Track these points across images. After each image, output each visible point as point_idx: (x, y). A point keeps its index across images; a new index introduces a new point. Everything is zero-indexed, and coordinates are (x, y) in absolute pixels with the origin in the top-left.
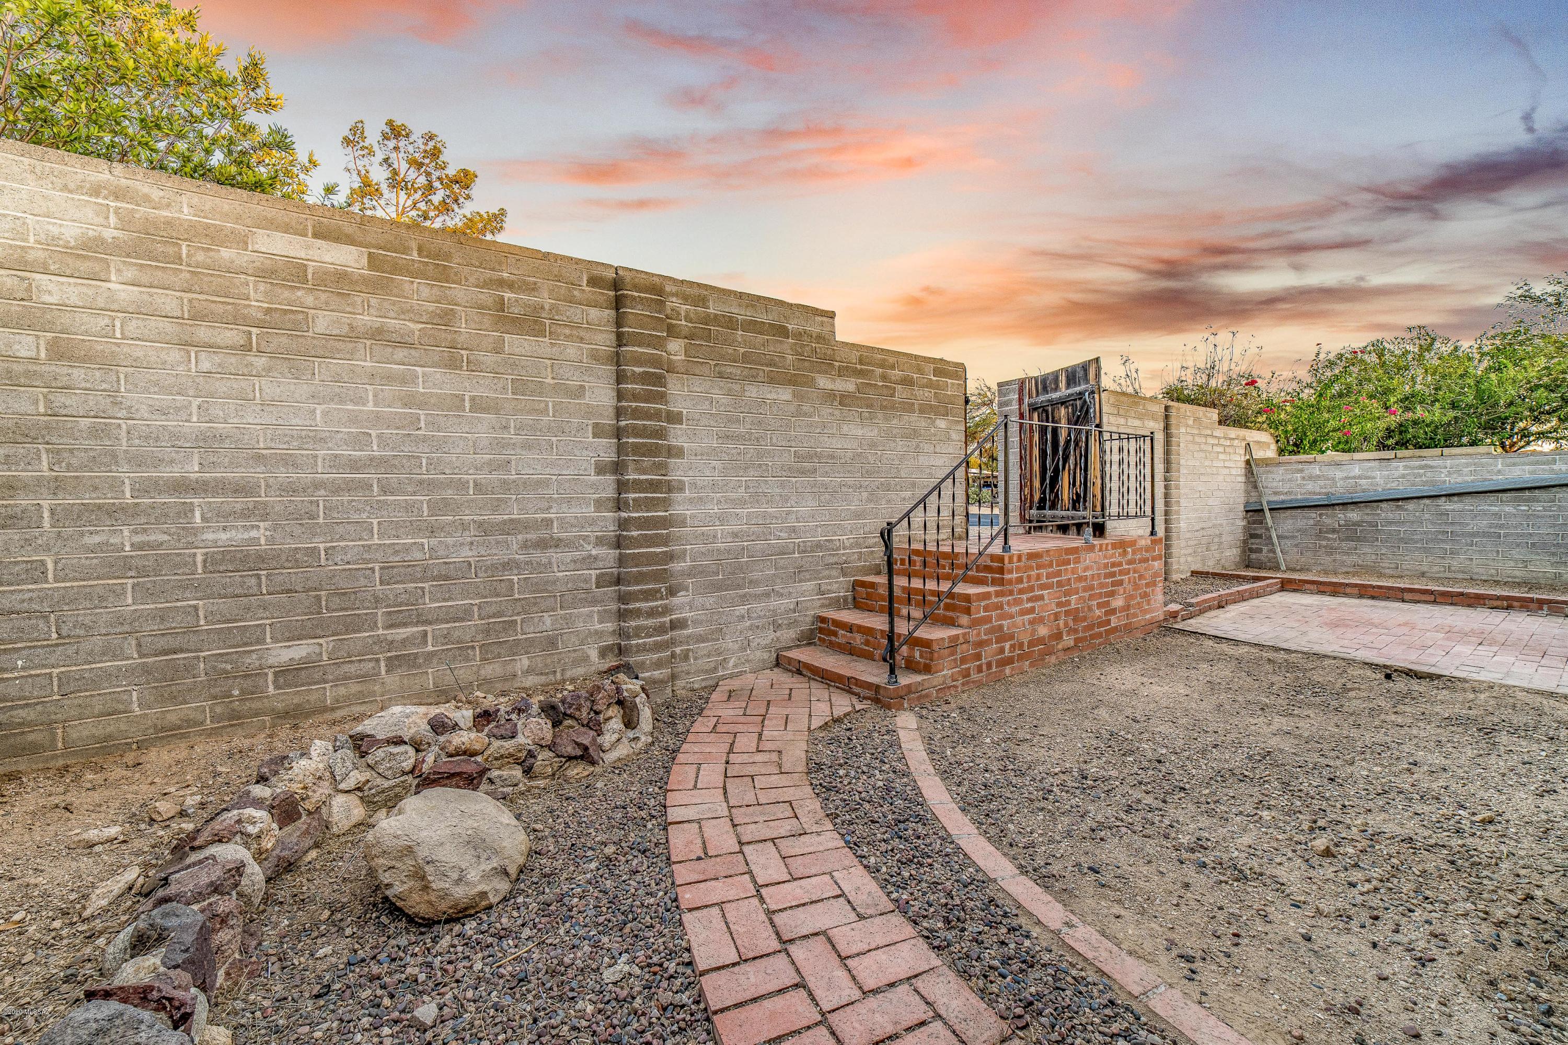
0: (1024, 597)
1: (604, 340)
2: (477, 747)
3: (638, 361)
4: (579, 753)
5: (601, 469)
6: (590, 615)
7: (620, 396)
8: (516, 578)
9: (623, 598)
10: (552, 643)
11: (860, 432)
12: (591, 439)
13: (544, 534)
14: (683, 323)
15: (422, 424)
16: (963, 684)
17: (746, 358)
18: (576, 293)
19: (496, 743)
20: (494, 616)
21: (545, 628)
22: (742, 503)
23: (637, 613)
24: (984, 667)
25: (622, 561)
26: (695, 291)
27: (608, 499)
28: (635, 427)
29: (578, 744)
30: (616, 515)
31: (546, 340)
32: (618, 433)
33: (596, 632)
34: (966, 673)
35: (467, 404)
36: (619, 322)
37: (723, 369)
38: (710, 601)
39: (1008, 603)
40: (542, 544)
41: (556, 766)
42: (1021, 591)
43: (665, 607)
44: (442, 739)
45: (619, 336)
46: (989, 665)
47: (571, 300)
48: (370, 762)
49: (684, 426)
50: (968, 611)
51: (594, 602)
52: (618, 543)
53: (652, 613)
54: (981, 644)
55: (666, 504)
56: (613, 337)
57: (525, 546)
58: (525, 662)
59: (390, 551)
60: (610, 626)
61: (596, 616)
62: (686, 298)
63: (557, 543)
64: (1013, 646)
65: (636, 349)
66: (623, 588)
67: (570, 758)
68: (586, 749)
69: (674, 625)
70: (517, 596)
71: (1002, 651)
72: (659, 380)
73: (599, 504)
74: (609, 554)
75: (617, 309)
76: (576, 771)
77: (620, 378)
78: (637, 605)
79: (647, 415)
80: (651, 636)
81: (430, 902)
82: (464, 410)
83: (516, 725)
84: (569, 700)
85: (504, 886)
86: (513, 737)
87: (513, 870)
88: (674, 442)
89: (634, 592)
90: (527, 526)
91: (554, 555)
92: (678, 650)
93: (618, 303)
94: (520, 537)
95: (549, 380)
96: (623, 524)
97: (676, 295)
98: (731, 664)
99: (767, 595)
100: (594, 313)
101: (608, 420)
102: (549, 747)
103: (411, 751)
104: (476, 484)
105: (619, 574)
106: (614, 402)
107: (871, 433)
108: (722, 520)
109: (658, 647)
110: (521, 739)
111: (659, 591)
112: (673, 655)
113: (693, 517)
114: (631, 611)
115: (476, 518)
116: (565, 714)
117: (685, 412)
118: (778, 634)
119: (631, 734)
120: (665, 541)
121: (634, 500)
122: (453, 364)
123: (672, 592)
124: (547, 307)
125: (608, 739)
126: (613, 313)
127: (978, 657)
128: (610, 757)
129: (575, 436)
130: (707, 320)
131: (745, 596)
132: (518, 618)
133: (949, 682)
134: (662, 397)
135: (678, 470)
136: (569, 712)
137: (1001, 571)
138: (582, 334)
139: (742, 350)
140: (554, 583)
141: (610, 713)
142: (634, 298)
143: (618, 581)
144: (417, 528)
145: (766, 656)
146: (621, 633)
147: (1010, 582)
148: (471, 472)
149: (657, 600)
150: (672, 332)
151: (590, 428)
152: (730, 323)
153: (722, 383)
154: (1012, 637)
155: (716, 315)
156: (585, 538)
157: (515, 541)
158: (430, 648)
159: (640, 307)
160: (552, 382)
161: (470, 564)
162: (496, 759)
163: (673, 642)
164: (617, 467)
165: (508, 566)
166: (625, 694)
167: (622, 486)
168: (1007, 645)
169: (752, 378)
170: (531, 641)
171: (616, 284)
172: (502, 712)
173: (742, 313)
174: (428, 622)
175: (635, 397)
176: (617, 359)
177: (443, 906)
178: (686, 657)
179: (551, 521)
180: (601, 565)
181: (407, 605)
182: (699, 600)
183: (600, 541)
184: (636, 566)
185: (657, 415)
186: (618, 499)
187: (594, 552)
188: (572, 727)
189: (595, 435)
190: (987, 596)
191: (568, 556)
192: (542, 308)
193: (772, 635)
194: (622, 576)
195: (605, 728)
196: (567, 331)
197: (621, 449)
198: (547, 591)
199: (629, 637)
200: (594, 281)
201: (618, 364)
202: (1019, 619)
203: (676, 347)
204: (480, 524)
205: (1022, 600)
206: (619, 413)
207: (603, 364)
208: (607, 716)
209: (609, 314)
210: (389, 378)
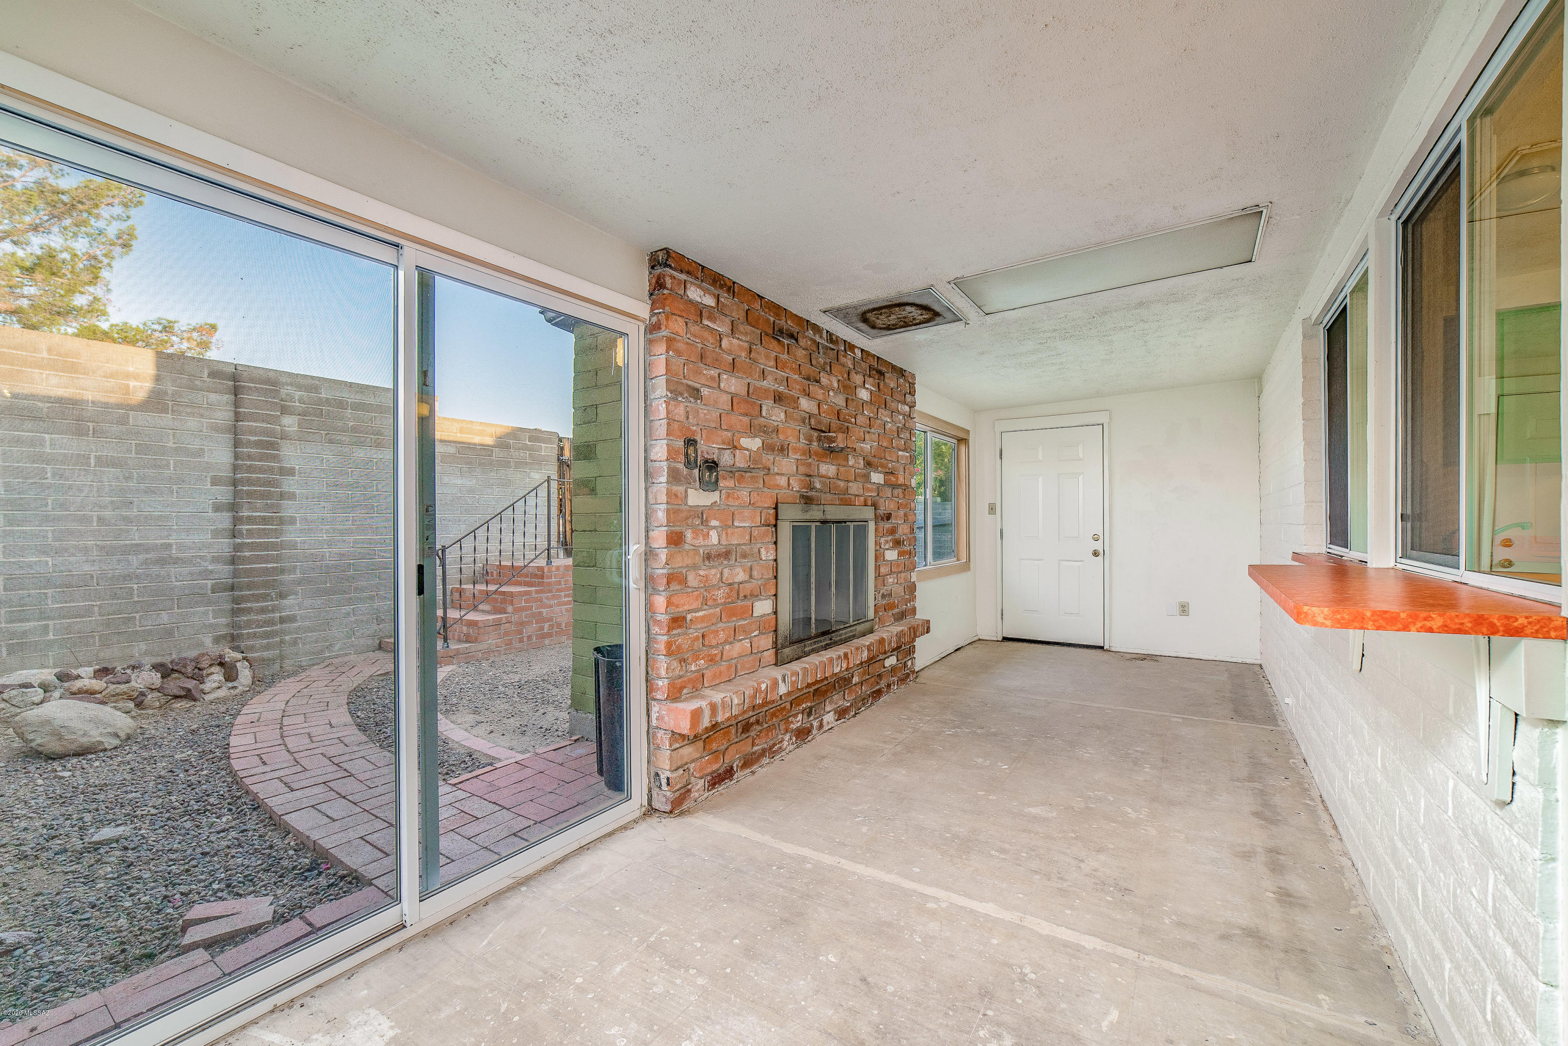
0: (563, 594)
1: (224, 415)
2: (97, 688)
3: (253, 432)
4: (183, 693)
5: (217, 508)
6: (206, 613)
7: (237, 456)
8: (135, 586)
9: (236, 601)
10: (169, 633)
11: (459, 482)
12: (209, 487)
13: (165, 554)
14: (298, 404)
15: (49, 475)
16: (505, 649)
17: (354, 429)
18: (197, 382)
19: (112, 687)
20: (114, 614)
21: (162, 622)
22: (349, 532)
23: (249, 611)
24: (525, 639)
25: (236, 574)
26: (310, 381)
27: (225, 530)
28: (249, 479)
29: (183, 688)
30: (231, 540)
31: (170, 416)
32: (235, 483)
33: (211, 625)
34: (509, 643)
35: (92, 461)
36: (237, 404)
37: (333, 437)
38: (318, 602)
39: (547, 598)
40: (162, 562)
41: (163, 701)
42: (558, 590)
43: (274, 606)
44: (66, 684)
45: (237, 414)
46: (529, 637)
47: (193, 388)
48: (5, 698)
49: (296, 478)
50: (512, 603)
51: (209, 603)
52: (233, 561)
53: (263, 610)
54: (522, 624)
55: (278, 533)
56: (232, 414)
57: (145, 562)
58: (143, 646)
59: (15, 566)
60: (223, 621)
61: (210, 613)
62: (300, 387)
63: (177, 561)
64: (551, 626)
65: (250, 424)
66: (236, 593)
67: (176, 697)
68: (189, 690)
69: (282, 620)
70: (136, 599)
71: (542, 628)
72: (272, 445)
73: (216, 533)
74: (224, 570)
75: (236, 395)
76: (179, 704)
77: (237, 444)
78: (249, 605)
79: (261, 470)
80: (261, 627)
81: (63, 746)
82: (90, 466)
83: (130, 676)
84: (177, 661)
85: (116, 742)
86: (128, 682)
87: (123, 735)
88: (286, 489)
89: (247, 596)
90: (147, 549)
91: (173, 570)
92: (287, 638)
93: (236, 391)
94: (141, 556)
95: (170, 444)
96: (237, 548)
97: (291, 384)
98: (337, 648)
99: (371, 598)
100: (214, 397)
101: (226, 473)
102: (158, 690)
103: (41, 691)
104: (100, 519)
105: (233, 584)
106: (232, 460)
107: (469, 482)
108: (330, 544)
109: (267, 635)
110: (133, 683)
111: (269, 595)
112: (282, 642)
113: (304, 542)
114: (243, 609)
115: (98, 543)
116: (172, 670)
117: (297, 467)
118: (381, 626)
119: (230, 685)
120: (277, 559)
121: (247, 530)
122: (80, 432)
123: (282, 596)
124: (170, 392)
125: (207, 686)
126: (233, 397)
127: (521, 632)
128: (208, 698)
129: (195, 484)
130: (320, 402)
131: (350, 599)
132: (137, 616)
133: (493, 647)
134: (275, 458)
135: (289, 509)
136: (175, 668)
137: (542, 577)
138: (202, 411)
139: (352, 424)
140: (172, 589)
141: (213, 669)
142: (250, 388)
143: (232, 588)
144: (44, 551)
145: (369, 642)
146: (234, 625)
147: (549, 584)
148: (96, 509)
149: (267, 601)
150: (285, 410)
151: (209, 479)
152: (341, 404)
153: (333, 447)
154: (551, 619)
155: (328, 399)
156: (201, 557)
157: (135, 560)
158: (51, 637)
159: (256, 394)
160: (173, 446)
161: (92, 577)
162: (114, 696)
163: (283, 632)
164: (233, 507)
165: (127, 577)
166: (227, 659)
167: (236, 520)
168: (546, 626)
169: (360, 444)
170: (150, 632)
171: (235, 378)
172: (119, 668)
173: (351, 397)
174: (48, 618)
175: (250, 457)
176: (235, 431)
177: (73, 747)
178: (295, 642)
179: (170, 545)
180: (216, 576)
181: (30, 606)
182: (308, 602)
183: (215, 560)
184: (248, 577)
185: (271, 470)
186: (234, 530)
187: (210, 568)
188: (179, 679)
189: (213, 484)
190: (527, 593)
191: (185, 570)
192: (166, 393)
193: (376, 627)
194: (235, 585)
195: (206, 680)
196: (189, 410)
197: (236, 494)
198: (165, 595)
199: (240, 628)
200: (214, 374)
201: (236, 434)
202: (557, 609)
203: (290, 423)
204: (102, 548)
205: (561, 596)
206: (235, 468)
207: (222, 433)
208: (209, 672)
209: (230, 398)
210: (18, 441)
